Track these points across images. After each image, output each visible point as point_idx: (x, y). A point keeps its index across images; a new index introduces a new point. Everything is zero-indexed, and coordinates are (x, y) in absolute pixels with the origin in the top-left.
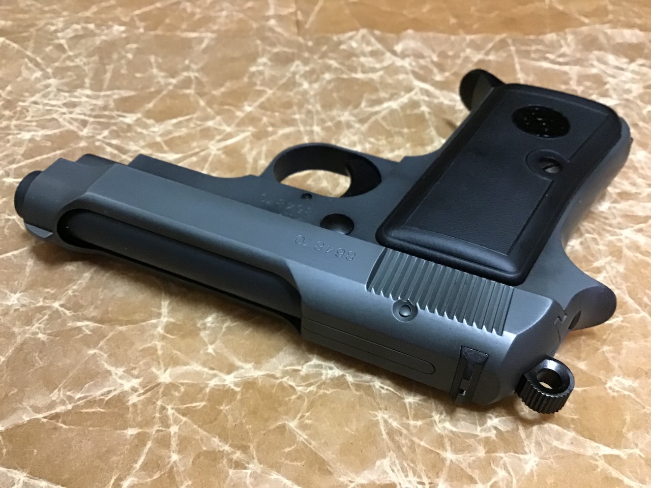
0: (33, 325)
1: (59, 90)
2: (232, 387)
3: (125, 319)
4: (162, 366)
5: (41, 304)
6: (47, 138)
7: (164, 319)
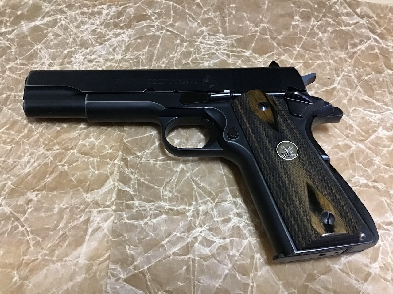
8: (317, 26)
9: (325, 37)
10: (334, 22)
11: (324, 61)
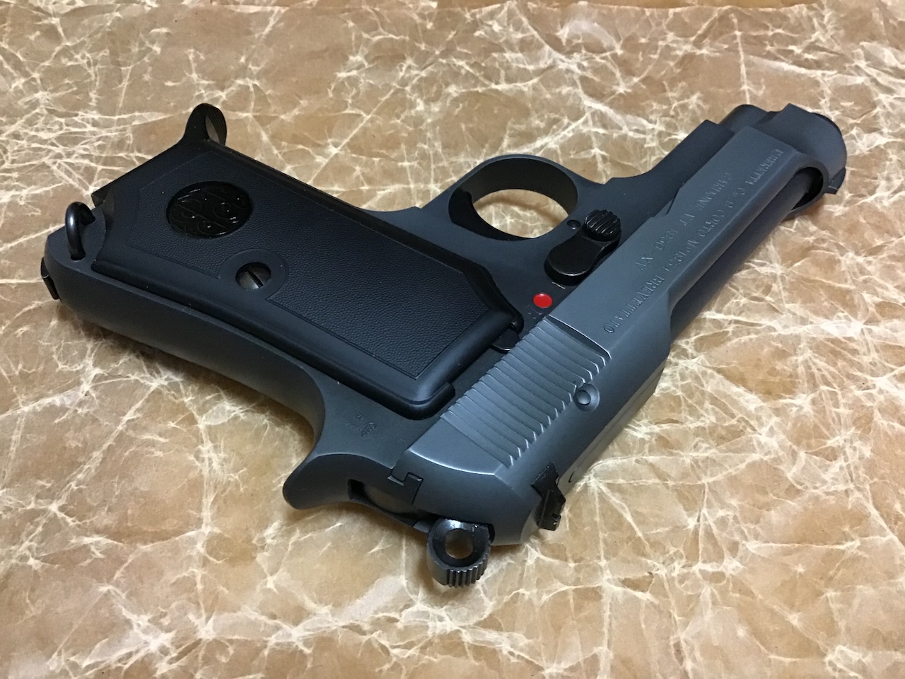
0: (22, 542)
1: (51, 112)
2: (301, 647)
3: (151, 529)
4: (203, 611)
5: (32, 506)
6: (35, 200)
7: (206, 530)
8: (415, 81)
9: (435, 114)
10: (471, 71)
11: (412, 186)
